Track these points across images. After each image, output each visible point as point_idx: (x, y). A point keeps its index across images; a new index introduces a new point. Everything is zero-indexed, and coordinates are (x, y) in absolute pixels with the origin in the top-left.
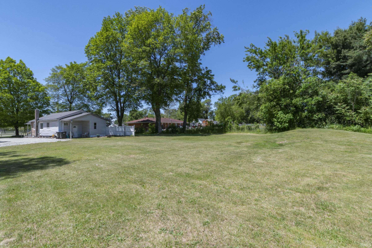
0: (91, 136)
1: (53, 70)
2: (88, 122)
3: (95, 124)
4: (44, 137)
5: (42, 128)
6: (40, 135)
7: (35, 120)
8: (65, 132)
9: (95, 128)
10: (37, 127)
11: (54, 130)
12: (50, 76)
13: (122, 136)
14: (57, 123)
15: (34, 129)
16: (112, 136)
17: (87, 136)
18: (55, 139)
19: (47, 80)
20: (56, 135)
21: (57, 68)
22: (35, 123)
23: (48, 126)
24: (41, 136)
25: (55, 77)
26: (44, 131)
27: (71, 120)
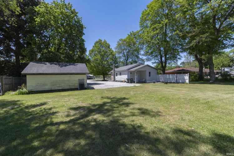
0: (147, 82)
1: (118, 42)
2: (146, 71)
3: (150, 73)
4: (119, 81)
5: (117, 76)
6: (116, 80)
7: (113, 71)
8: (132, 79)
9: (150, 76)
10: (114, 75)
11: (125, 77)
12: (117, 46)
13: (174, 83)
14: (127, 72)
15: (112, 77)
16: (163, 82)
17: (145, 82)
18: (125, 83)
19: (116, 48)
20: (126, 80)
21: (120, 40)
22: (113, 73)
23: (120, 74)
24: (117, 81)
25: (119, 46)
26: (118, 78)
27: (136, 70)
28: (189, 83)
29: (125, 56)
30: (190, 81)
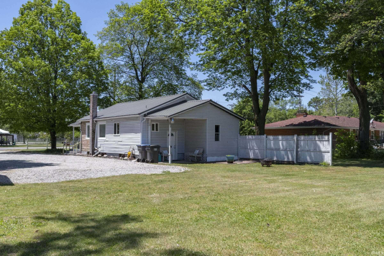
0: (209, 159)
1: (112, 15)
2: (202, 123)
3: (217, 128)
4: (110, 155)
5: (103, 135)
6: (100, 150)
7: (88, 118)
8: (158, 147)
9: (217, 139)
10: (94, 132)
11: (132, 141)
12: (106, 27)
13: (289, 163)
14: (139, 124)
15: (86, 138)
16: (256, 160)
17: (200, 160)
18: (133, 163)
19: (102, 36)
20: (137, 153)
21: (119, 9)
22: (90, 124)
23: (117, 130)
24: (103, 154)
25: (116, 28)
26: (107, 142)
27: (171, 117)
28: (334, 165)
29: (134, 66)
30: (334, 159)
